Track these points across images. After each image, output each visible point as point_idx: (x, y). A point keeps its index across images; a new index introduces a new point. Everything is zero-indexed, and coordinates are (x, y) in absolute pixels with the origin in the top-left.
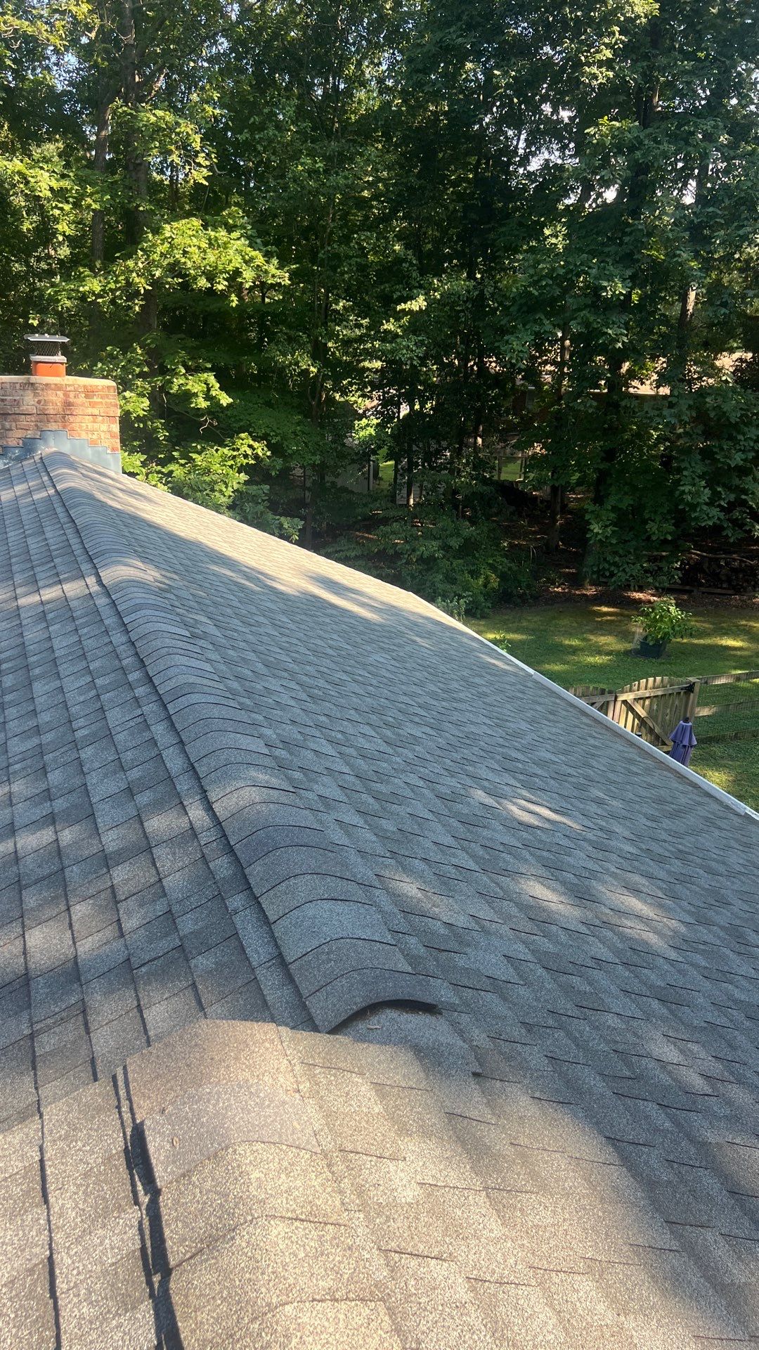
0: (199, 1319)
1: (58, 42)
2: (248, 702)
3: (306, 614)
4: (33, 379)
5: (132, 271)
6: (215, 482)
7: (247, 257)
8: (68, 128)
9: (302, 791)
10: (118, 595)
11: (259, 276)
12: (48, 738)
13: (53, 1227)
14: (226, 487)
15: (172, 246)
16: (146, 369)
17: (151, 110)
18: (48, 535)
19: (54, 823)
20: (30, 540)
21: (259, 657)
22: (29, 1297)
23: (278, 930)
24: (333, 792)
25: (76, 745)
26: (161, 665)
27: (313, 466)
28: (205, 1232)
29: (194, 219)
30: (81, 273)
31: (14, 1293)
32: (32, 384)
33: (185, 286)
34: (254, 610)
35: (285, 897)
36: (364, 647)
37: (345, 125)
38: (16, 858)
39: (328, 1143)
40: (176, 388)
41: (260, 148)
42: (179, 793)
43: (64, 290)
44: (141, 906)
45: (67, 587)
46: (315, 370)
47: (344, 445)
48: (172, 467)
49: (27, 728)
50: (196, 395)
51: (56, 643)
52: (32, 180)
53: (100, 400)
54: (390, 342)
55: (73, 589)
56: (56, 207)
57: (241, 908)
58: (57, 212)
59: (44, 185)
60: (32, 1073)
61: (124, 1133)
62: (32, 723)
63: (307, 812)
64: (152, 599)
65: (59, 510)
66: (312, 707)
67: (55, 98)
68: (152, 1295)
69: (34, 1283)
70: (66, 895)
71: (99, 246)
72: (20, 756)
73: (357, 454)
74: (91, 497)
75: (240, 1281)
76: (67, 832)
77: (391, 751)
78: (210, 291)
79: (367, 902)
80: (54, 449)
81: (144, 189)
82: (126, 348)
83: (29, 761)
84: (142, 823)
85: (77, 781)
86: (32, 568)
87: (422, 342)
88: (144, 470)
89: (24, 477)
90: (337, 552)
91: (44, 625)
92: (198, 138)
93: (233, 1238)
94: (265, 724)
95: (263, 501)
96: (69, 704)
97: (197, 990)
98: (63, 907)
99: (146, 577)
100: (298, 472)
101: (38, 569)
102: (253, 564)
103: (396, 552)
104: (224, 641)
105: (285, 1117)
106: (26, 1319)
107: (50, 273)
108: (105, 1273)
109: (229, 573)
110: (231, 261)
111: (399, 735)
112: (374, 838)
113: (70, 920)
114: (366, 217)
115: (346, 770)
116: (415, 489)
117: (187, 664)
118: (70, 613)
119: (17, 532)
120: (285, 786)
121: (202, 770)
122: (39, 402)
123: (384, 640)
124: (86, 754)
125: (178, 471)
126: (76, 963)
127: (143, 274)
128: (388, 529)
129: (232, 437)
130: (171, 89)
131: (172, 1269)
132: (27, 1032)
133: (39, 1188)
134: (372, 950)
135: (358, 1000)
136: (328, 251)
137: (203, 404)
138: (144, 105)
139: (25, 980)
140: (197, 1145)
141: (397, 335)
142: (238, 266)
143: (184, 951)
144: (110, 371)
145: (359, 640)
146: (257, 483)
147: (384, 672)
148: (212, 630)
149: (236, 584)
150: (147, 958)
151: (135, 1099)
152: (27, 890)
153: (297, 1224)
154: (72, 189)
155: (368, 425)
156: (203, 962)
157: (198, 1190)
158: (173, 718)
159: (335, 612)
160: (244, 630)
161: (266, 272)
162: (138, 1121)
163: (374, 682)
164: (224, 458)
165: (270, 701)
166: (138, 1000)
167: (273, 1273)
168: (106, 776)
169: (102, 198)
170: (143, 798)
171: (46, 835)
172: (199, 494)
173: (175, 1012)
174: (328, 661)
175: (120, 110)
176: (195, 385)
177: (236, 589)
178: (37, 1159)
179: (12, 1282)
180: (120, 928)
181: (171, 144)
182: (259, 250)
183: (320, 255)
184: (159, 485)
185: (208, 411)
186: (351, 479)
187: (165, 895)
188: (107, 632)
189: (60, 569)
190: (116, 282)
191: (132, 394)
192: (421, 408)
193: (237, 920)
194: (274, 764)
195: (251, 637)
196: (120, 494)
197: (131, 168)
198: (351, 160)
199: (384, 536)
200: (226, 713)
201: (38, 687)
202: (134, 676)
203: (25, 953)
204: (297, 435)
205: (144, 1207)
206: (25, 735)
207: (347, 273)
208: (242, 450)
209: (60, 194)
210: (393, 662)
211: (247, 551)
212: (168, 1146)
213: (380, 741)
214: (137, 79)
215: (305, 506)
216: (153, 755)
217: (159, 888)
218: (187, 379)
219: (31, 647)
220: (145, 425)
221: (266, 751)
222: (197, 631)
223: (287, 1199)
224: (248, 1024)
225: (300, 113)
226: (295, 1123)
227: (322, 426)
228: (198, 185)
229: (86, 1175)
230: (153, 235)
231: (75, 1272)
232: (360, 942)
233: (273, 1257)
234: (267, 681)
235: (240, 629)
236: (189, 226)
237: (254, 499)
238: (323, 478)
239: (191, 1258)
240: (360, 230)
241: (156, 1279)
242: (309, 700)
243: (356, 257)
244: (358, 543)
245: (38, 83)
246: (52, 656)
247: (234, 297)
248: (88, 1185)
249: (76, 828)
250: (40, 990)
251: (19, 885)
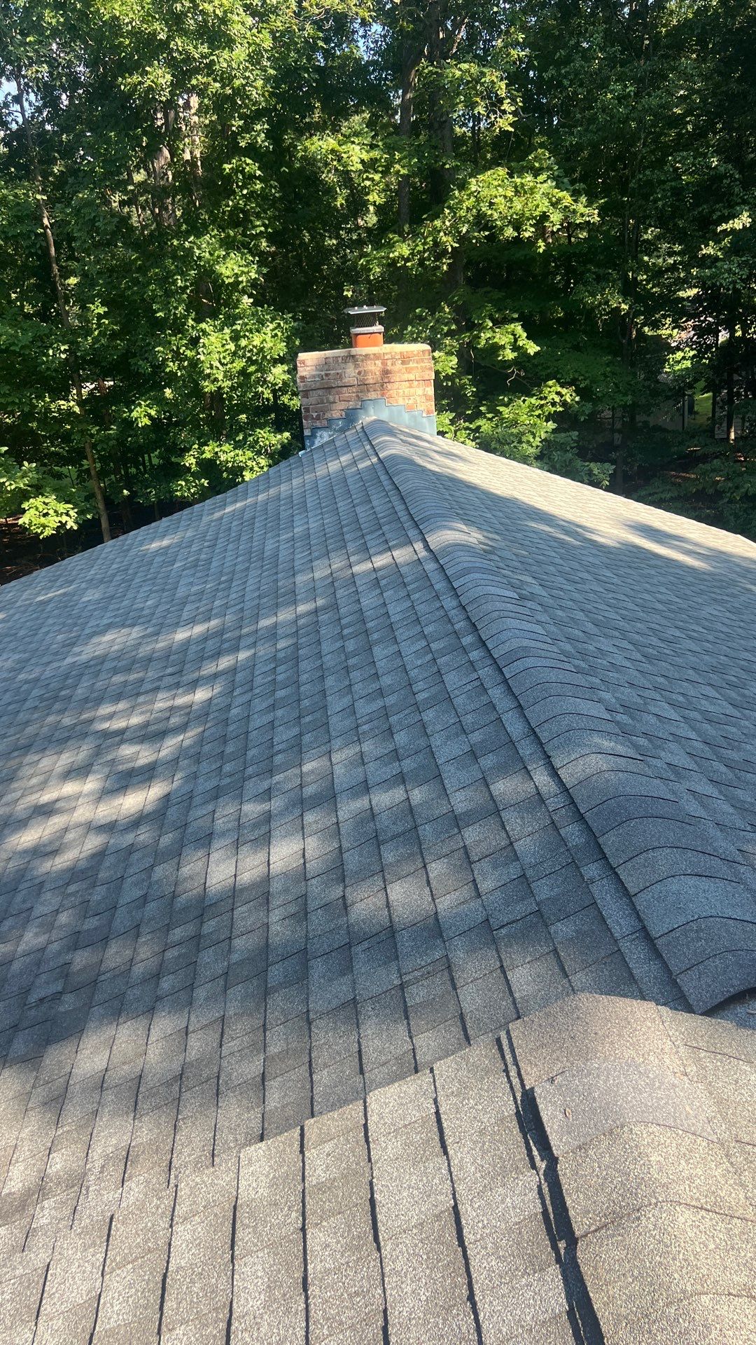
0: (611, 1292)
1: (367, 14)
2: (583, 664)
3: (630, 567)
4: (354, 351)
5: (439, 231)
6: (523, 434)
7: (554, 199)
8: (375, 98)
9: (649, 759)
10: (446, 559)
11: (567, 217)
12: (391, 700)
13: (455, 1178)
14: (534, 438)
15: (478, 200)
16: (454, 327)
17: (456, 65)
18: (375, 503)
19: (404, 782)
20: (358, 509)
21: (587, 616)
22: (439, 1241)
23: (640, 902)
24: (682, 760)
25: (417, 707)
26: (494, 629)
27: (625, 407)
28: (608, 1208)
29: (500, 168)
30: (390, 240)
31: (424, 1235)
32: (353, 356)
33: (492, 238)
34: (576, 566)
35: (644, 870)
36: (695, 599)
37: (656, 39)
38: (372, 815)
39: (722, 1131)
40: (483, 342)
41: (566, 82)
42: (521, 758)
43: (375, 258)
44: (495, 868)
45: (396, 553)
46: (626, 307)
47: (658, 382)
48: (480, 422)
49: (371, 691)
50: (503, 347)
51: (391, 609)
52: (345, 156)
53: (415, 365)
54: (709, 268)
55: (402, 555)
56: (367, 179)
57: (598, 878)
58: (368, 183)
59: (355, 159)
60: (405, 1022)
61: (515, 1098)
62: (375, 686)
63: (658, 781)
64: (479, 562)
65: (383, 478)
66: (647, 667)
67: (361, 69)
68: (558, 1260)
69: (443, 1229)
70: (422, 853)
71: (405, 210)
72: (367, 718)
73: (670, 390)
74: (412, 462)
75: (651, 1263)
76: (416, 792)
77: (739, 715)
78: (517, 240)
79: (734, 879)
80: (374, 418)
81: (449, 144)
82: (434, 308)
83: (375, 722)
84: (487, 786)
85: (422, 742)
86: (363, 536)
87: (746, 262)
88: (453, 428)
89: (347, 448)
90: (650, 495)
91: (378, 591)
92: (503, 85)
93: (638, 1219)
94: (603, 688)
95: (572, 448)
96: (408, 667)
97: (559, 957)
98: (421, 865)
99: (471, 540)
100: (608, 414)
101: (368, 537)
102: (569, 517)
103: (716, 490)
104: (551, 601)
105: (677, 1101)
106: (438, 1262)
107: (360, 243)
108: (510, 1230)
109: (547, 529)
110: (537, 206)
111: (744, 696)
112: (731, 810)
113: (428, 877)
114: (679, 135)
115: (693, 735)
116: (737, 421)
117: (519, 627)
118: (401, 580)
119: (346, 502)
120: (631, 753)
121: (544, 737)
122: (359, 373)
123: (715, 590)
124: (429, 716)
125: (485, 425)
126: (437, 920)
127: (450, 232)
128: (707, 467)
129: (539, 386)
130: (472, 38)
131: (577, 1239)
132: (397, 982)
133: (437, 1138)
134: (744, 931)
135: (736, 982)
136: (640, 179)
137: (510, 355)
138: (449, 61)
139: (391, 931)
140: (590, 1119)
141: (717, 259)
142: (545, 209)
143: (542, 916)
144: (420, 332)
145: (688, 592)
146: (566, 431)
147: (720, 627)
148: (538, 590)
149: (556, 539)
150: (506, 920)
151: (521, 1065)
152: (385, 845)
153: (703, 1213)
154: (381, 158)
155: (684, 358)
156: (563, 929)
157: (596, 1165)
158: (509, 681)
159: (659, 563)
160: (569, 588)
161: (574, 212)
162: (527, 1088)
163: (711, 638)
164: (532, 408)
165: (605, 662)
166: (501, 961)
167: (685, 1260)
168: (448, 738)
169: (410, 162)
170: (488, 761)
171: (398, 794)
172: (506, 447)
173: (539, 976)
174: (658, 617)
175: (426, 71)
176: (502, 338)
177: (556, 544)
178: (433, 1111)
179: (421, 1224)
180: (476, 888)
181: (477, 95)
182: (567, 190)
183: (631, 185)
184: (467, 441)
185: (515, 362)
186: (664, 417)
187: (518, 859)
188: (437, 597)
189: (388, 536)
190: (424, 244)
191: (441, 354)
192: (744, 334)
193: (594, 889)
194: (617, 730)
195: (577, 595)
196: (437, 457)
197: (436, 125)
198: (665, 78)
199: (704, 474)
200: (562, 676)
201: (377, 651)
202: (468, 640)
203: (388, 905)
204: (607, 377)
205: (541, 1172)
206: (370, 697)
207: (660, 199)
208: (550, 398)
209: (369, 165)
210: (728, 614)
211: (562, 504)
212: (561, 1116)
213: (724, 703)
214: (441, 36)
215: (616, 448)
216: (493, 719)
217: (510, 852)
218: (494, 332)
219: (368, 613)
220: (453, 383)
221: (607, 716)
222: (524, 592)
223: (690, 1186)
224: (627, 1001)
225: (609, 38)
226: (688, 1108)
227: (633, 365)
228: (504, 133)
229: (482, 1133)
230: (460, 191)
231: (480, 1225)
232: (731, 922)
233: (682, 1244)
234: (599, 641)
235: (565, 587)
236: (494, 177)
237: (562, 447)
238: (633, 418)
239: (596, 1231)
240: (676, 151)
241: (562, 1245)
242: (644, 660)
243: (670, 181)
244: (674, 484)
245: (347, 58)
246: (388, 622)
247: (541, 243)
248: (484, 1143)
249: (425, 788)
250: (404, 941)
251: (377, 840)
